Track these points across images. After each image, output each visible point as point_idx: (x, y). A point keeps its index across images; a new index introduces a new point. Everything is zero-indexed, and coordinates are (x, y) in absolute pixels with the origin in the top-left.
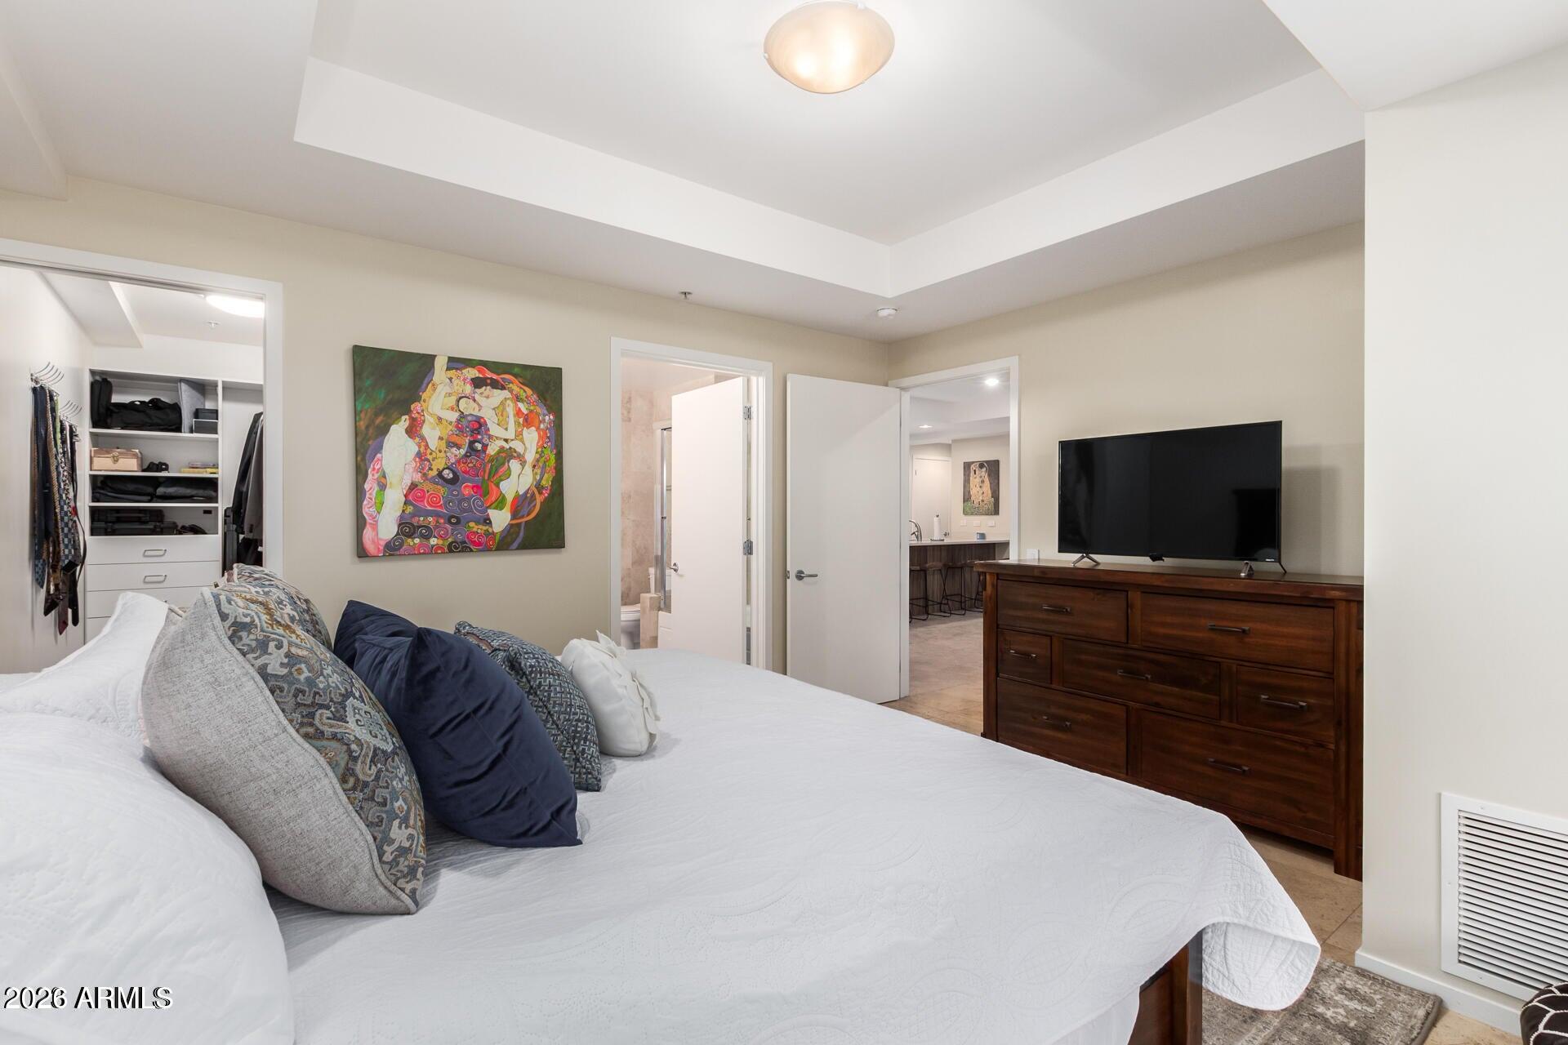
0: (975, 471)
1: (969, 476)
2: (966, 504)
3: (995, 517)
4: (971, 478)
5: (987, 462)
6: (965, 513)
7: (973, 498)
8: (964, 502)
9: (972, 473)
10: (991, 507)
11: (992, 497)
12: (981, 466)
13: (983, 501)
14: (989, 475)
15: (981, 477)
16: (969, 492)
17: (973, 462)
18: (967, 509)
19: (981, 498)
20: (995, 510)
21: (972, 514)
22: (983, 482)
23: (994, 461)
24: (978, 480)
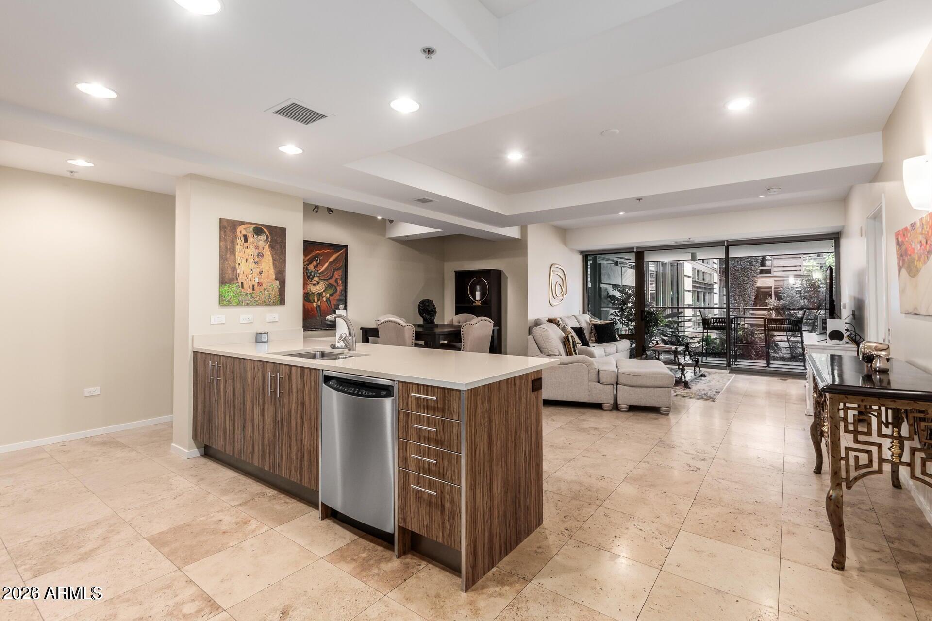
0: (245, 237)
1: (233, 242)
2: (226, 287)
3: (279, 309)
4: (238, 247)
5: (267, 226)
6: (223, 301)
7: (241, 279)
8: (223, 281)
9: (240, 240)
10: (275, 293)
11: (277, 279)
12: (258, 230)
13: (260, 284)
14: (272, 247)
15: (257, 248)
16: (234, 269)
17: (242, 223)
18: (230, 296)
19: (257, 280)
20: (282, 302)
21: (240, 304)
22: (261, 255)
23: (280, 228)
24: (251, 251)
